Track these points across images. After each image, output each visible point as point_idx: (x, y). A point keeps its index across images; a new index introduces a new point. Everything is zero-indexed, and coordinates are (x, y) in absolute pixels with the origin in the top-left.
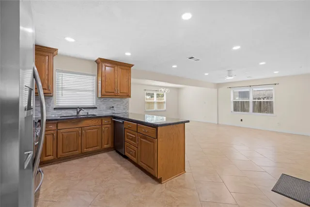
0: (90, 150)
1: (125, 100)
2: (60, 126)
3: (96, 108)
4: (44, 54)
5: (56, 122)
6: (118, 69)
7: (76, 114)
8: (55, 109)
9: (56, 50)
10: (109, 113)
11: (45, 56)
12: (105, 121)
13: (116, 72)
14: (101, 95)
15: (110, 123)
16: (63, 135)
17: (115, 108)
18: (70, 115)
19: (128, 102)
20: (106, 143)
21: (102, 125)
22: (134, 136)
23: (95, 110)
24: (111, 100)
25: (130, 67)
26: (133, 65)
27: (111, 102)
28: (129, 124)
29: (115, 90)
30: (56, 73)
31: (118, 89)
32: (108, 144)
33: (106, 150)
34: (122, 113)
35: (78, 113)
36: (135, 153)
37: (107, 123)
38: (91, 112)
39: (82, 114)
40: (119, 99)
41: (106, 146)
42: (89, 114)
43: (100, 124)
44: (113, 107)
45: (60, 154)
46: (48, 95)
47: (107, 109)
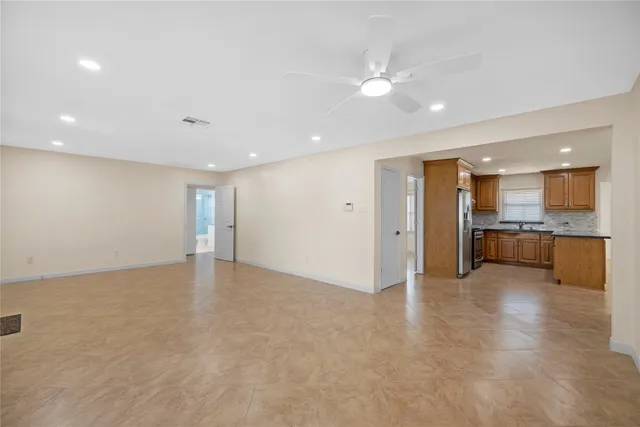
1: (592, 215)
2: (500, 235)
3: (543, 223)
7: (518, 227)
8: (501, 222)
10: (560, 229)
12: (545, 236)
13: (566, 181)
16: (502, 243)
17: (571, 225)
18: (513, 228)
20: (546, 259)
21: (540, 239)
23: (542, 225)
24: (566, 214)
25: (593, 171)
26: (597, 167)
27: (565, 217)
29: (565, 203)
30: (501, 192)
31: (571, 201)
32: (548, 261)
35: (520, 227)
38: (536, 227)
39: (524, 228)
41: (545, 263)
42: (532, 228)
43: (538, 238)
44: (567, 223)
45: (500, 257)
46: (494, 211)
47: (560, 224)
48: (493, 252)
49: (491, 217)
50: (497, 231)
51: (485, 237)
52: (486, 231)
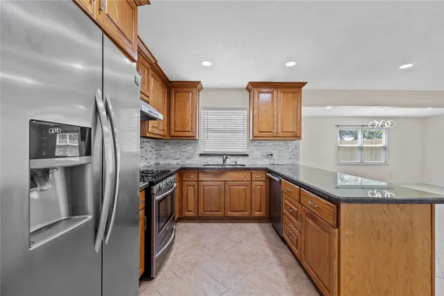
0: (236, 214)
1: (292, 144)
2: (202, 177)
3: (248, 155)
4: (186, 89)
5: (197, 171)
6: (279, 95)
7: (221, 162)
8: (201, 155)
9: (199, 82)
10: (264, 163)
11: (188, 92)
12: (256, 176)
13: (275, 99)
14: (253, 136)
15: (264, 179)
16: (204, 188)
17: (275, 157)
18: (216, 163)
19: (296, 147)
20: (258, 208)
21: (251, 181)
22: (296, 209)
23: (246, 158)
24: (270, 143)
25: (301, 87)
26: (304, 84)
27: (269, 147)
28: (288, 185)
29: (274, 128)
30: (202, 111)
31: (279, 125)
32: (260, 211)
33: (258, 220)
34: (286, 165)
35: (224, 161)
36: (297, 240)
37: (260, 179)
38: (241, 161)
39: (229, 163)
40: (283, 143)
41: (257, 214)
42: (238, 163)
43: (249, 179)
44: (272, 155)
45: (201, 211)
46: (192, 139)
47: (263, 157)
48: (191, 206)
49: (189, 148)
50: (198, 170)
51: (181, 182)
52: (183, 171)
